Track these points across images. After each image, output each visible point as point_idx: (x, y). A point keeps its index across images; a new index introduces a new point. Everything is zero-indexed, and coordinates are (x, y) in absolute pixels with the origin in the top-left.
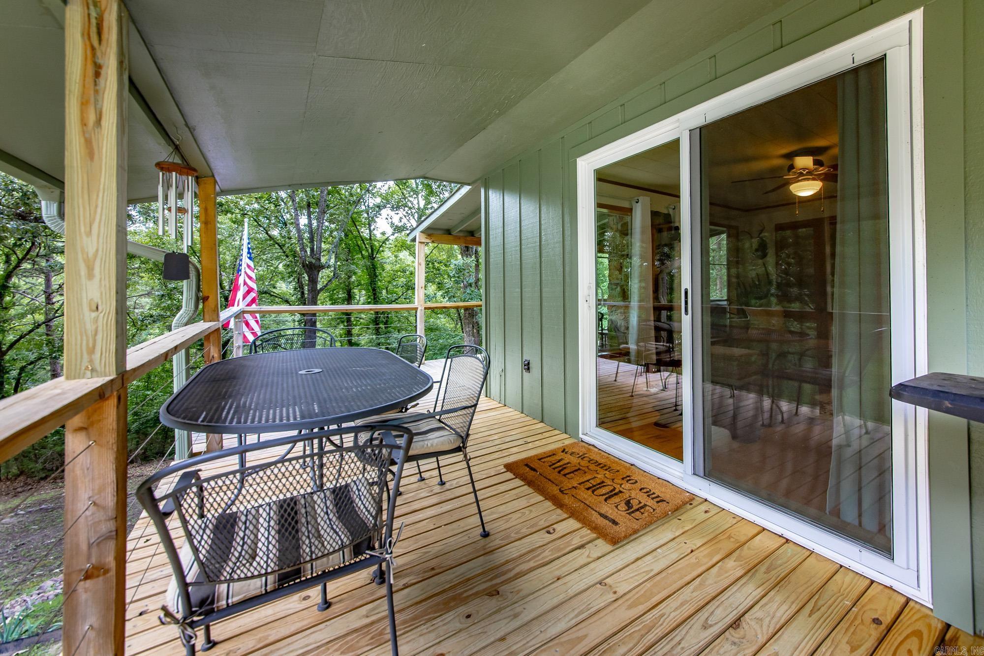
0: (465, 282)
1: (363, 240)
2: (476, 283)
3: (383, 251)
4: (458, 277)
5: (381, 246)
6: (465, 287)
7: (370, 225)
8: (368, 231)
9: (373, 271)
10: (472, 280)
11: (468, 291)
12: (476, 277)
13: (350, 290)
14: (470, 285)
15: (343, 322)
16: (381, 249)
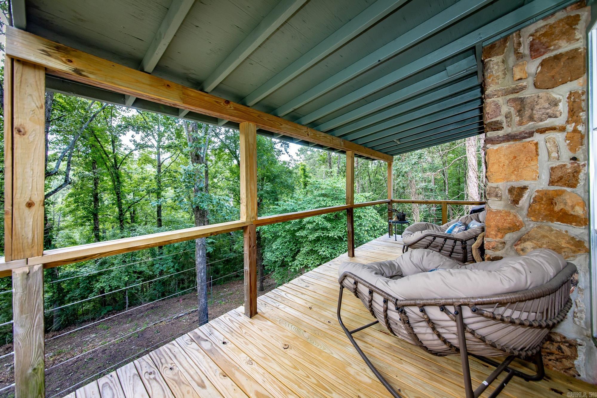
0: (196, 187)
1: (106, 153)
2: (206, 187)
3: (126, 163)
4: (189, 182)
5: (124, 159)
6: (196, 191)
7: (113, 142)
8: (111, 147)
9: (117, 179)
10: (203, 185)
11: (199, 194)
12: (206, 183)
13: (97, 194)
14: (201, 189)
15: (89, 220)
16: (124, 161)
